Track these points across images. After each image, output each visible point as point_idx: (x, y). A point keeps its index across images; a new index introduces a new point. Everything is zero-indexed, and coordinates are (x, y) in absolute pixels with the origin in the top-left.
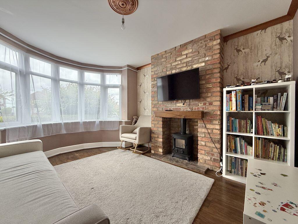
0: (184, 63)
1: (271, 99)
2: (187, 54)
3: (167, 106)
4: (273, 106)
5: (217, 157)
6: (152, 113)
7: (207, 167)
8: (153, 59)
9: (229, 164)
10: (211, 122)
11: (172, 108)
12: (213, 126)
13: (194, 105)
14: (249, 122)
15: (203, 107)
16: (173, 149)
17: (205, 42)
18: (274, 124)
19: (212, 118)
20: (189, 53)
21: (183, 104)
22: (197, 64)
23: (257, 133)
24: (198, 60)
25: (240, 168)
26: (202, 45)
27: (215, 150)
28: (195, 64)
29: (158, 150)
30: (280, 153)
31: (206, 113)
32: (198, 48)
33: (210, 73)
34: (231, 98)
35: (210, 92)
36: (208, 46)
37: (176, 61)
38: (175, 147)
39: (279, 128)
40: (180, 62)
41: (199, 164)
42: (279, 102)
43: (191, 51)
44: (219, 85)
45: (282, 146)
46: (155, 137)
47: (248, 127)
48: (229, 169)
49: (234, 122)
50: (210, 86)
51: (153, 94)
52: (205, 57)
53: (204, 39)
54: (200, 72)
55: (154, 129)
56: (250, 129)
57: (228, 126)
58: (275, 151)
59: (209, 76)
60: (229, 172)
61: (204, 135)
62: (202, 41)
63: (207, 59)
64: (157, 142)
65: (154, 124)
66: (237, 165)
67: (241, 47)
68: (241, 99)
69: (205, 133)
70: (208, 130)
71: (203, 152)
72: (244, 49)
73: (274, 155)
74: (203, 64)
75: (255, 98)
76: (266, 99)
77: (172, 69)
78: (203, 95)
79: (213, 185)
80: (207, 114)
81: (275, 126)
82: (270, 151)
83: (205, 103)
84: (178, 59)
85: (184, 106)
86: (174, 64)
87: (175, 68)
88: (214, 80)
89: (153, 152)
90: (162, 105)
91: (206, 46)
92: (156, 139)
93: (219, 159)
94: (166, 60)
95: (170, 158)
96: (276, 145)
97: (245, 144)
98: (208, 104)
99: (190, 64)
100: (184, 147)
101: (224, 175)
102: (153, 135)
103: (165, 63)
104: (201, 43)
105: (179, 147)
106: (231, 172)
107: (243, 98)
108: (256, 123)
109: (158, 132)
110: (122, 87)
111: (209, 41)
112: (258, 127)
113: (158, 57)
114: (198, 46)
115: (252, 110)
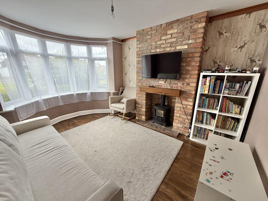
0: (168, 43)
1: (238, 85)
2: (172, 34)
3: (151, 82)
4: (238, 91)
5: (187, 125)
6: (137, 87)
7: (179, 131)
8: (139, 35)
9: (195, 131)
10: (186, 99)
11: (155, 84)
12: (187, 102)
13: (174, 84)
14: (217, 101)
15: (181, 86)
16: (154, 117)
17: (190, 23)
18: (235, 105)
19: (188, 96)
20: (174, 33)
21: (165, 82)
22: (181, 45)
23: (221, 111)
24: (182, 42)
25: (203, 134)
26: (187, 26)
27: (187, 121)
28: (178, 46)
29: (142, 117)
30: (234, 126)
31: (183, 91)
32: (183, 29)
33: (191, 56)
34: (205, 82)
35: (189, 74)
36: (193, 28)
37: (161, 40)
38: (155, 115)
39: (238, 108)
40: (164, 42)
41: (173, 129)
42: (243, 88)
43: (176, 31)
44: (197, 68)
45: (236, 121)
46: (139, 107)
47: (215, 105)
48: (195, 134)
49: (205, 100)
50: (189, 68)
51: (138, 70)
52: (189, 39)
53: (190, 19)
54: (182, 54)
55: (139, 101)
56: (216, 107)
57: (199, 103)
58: (231, 124)
59: (190, 59)
60: (195, 136)
61: (179, 109)
62: (188, 22)
63: (190, 41)
64: (140, 111)
65: (139, 97)
66: (201, 131)
67: (224, 30)
68: (213, 85)
69: (180, 107)
70: (183, 106)
71: (177, 121)
72: (226, 33)
73: (229, 127)
74: (186, 47)
75: (225, 83)
76: (234, 85)
77: (156, 48)
78: (182, 76)
79: (182, 146)
80: (184, 93)
81: (235, 107)
82: (227, 124)
83: (183, 83)
84: (163, 38)
85: (165, 83)
86: (159, 43)
87: (160, 47)
88: (194, 64)
89: (137, 118)
90: (146, 81)
91: (191, 29)
92: (140, 109)
93: (189, 127)
94: (151, 37)
95: (151, 124)
96: (232, 120)
97: (210, 117)
98: (186, 85)
99: (174, 45)
100: (163, 116)
101: (191, 138)
102: (137, 105)
103: (150, 40)
104: (187, 24)
105: (159, 116)
106: (196, 136)
107: (216, 83)
108: (221, 103)
109: (142, 103)
110: (108, 60)
111: (194, 23)
112: (223, 106)
113: (143, 33)
114: (184, 26)
115: (221, 93)
